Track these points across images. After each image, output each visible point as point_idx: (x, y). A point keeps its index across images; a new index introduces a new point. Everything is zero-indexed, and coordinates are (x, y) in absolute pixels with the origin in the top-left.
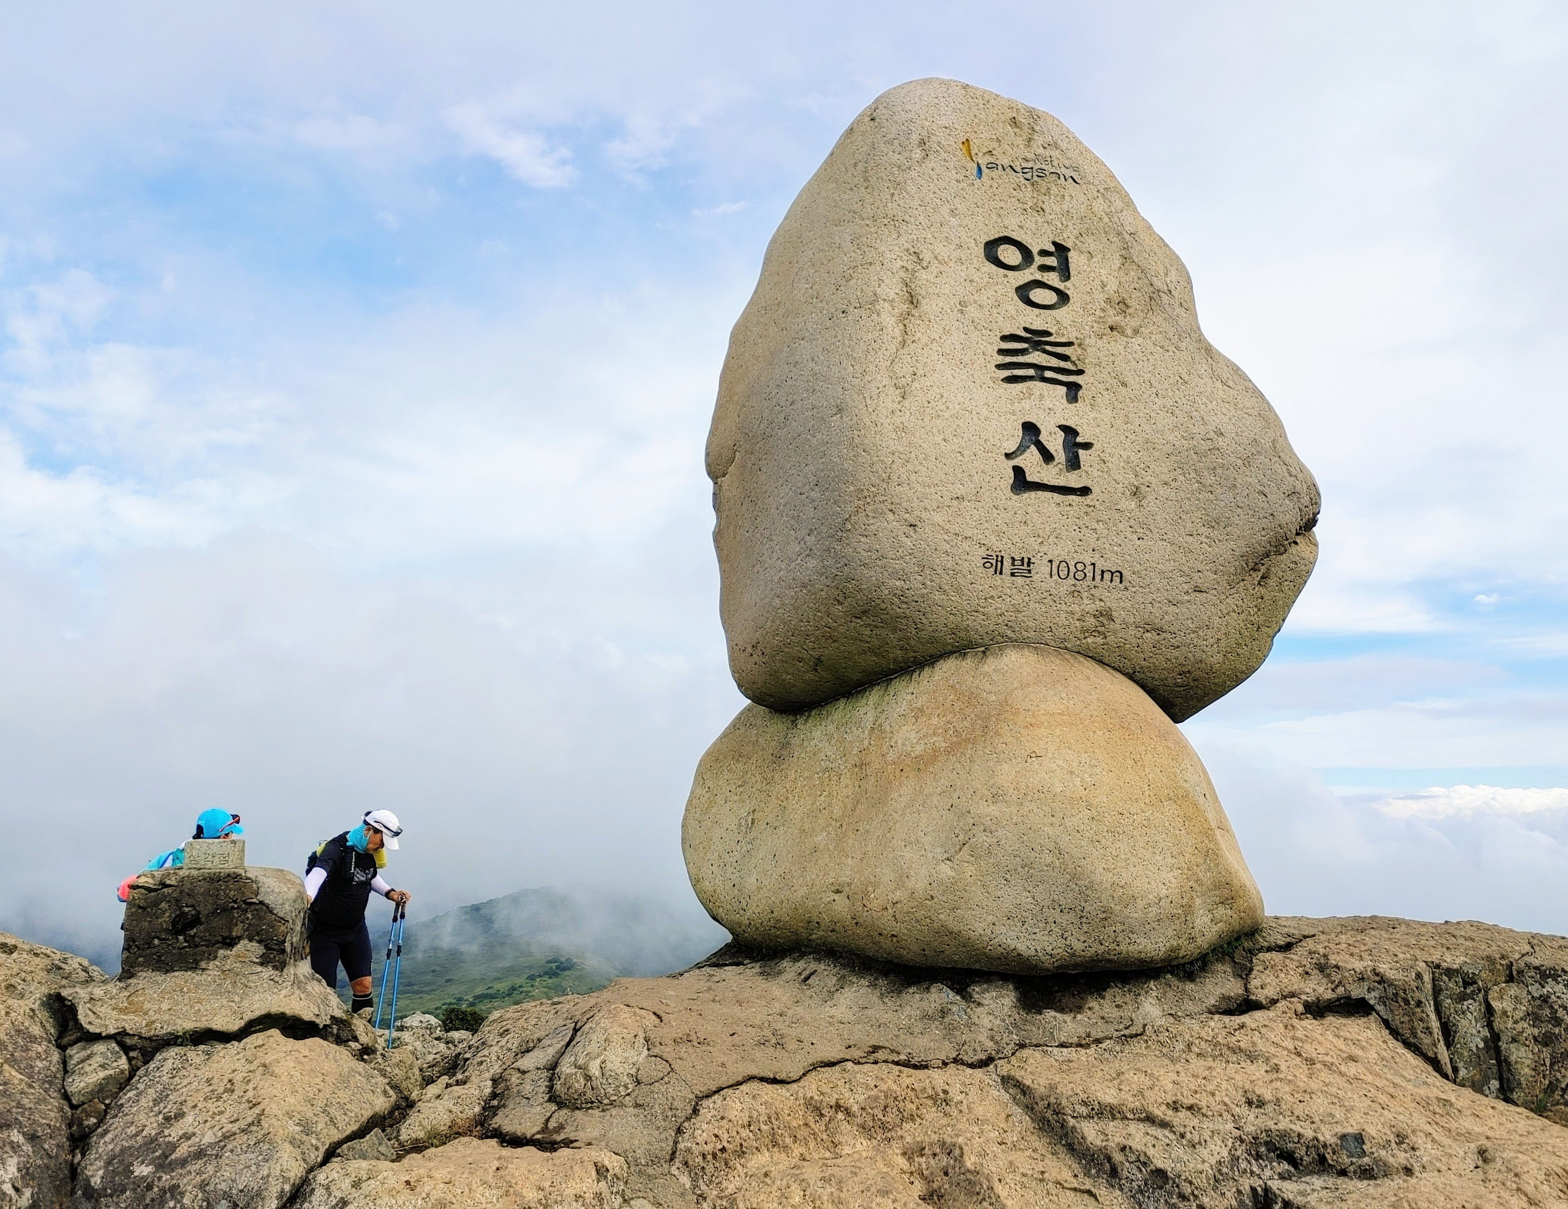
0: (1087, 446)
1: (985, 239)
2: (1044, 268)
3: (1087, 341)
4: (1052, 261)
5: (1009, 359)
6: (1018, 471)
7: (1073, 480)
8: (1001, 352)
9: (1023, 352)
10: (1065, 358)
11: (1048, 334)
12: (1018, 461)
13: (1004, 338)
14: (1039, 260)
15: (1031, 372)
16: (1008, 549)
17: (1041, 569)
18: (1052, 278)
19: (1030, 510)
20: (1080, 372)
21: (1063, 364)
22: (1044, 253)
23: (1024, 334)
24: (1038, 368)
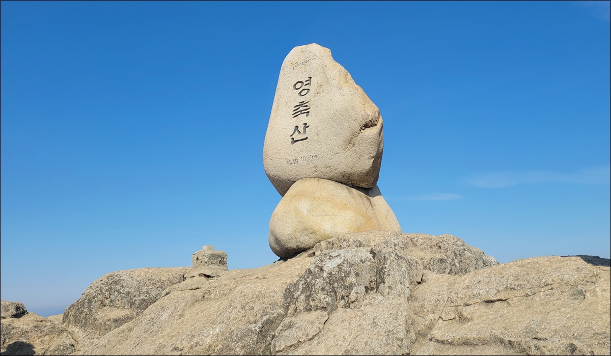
0: (308, 126)
1: (294, 84)
2: (306, 85)
3: (311, 99)
6: (293, 139)
7: (304, 137)
8: (294, 110)
9: (298, 108)
10: (307, 106)
11: (304, 102)
12: (292, 137)
13: (295, 107)
16: (292, 158)
17: (300, 160)
19: (296, 147)
20: (310, 108)
22: (306, 81)
23: (299, 104)
24: (301, 111)
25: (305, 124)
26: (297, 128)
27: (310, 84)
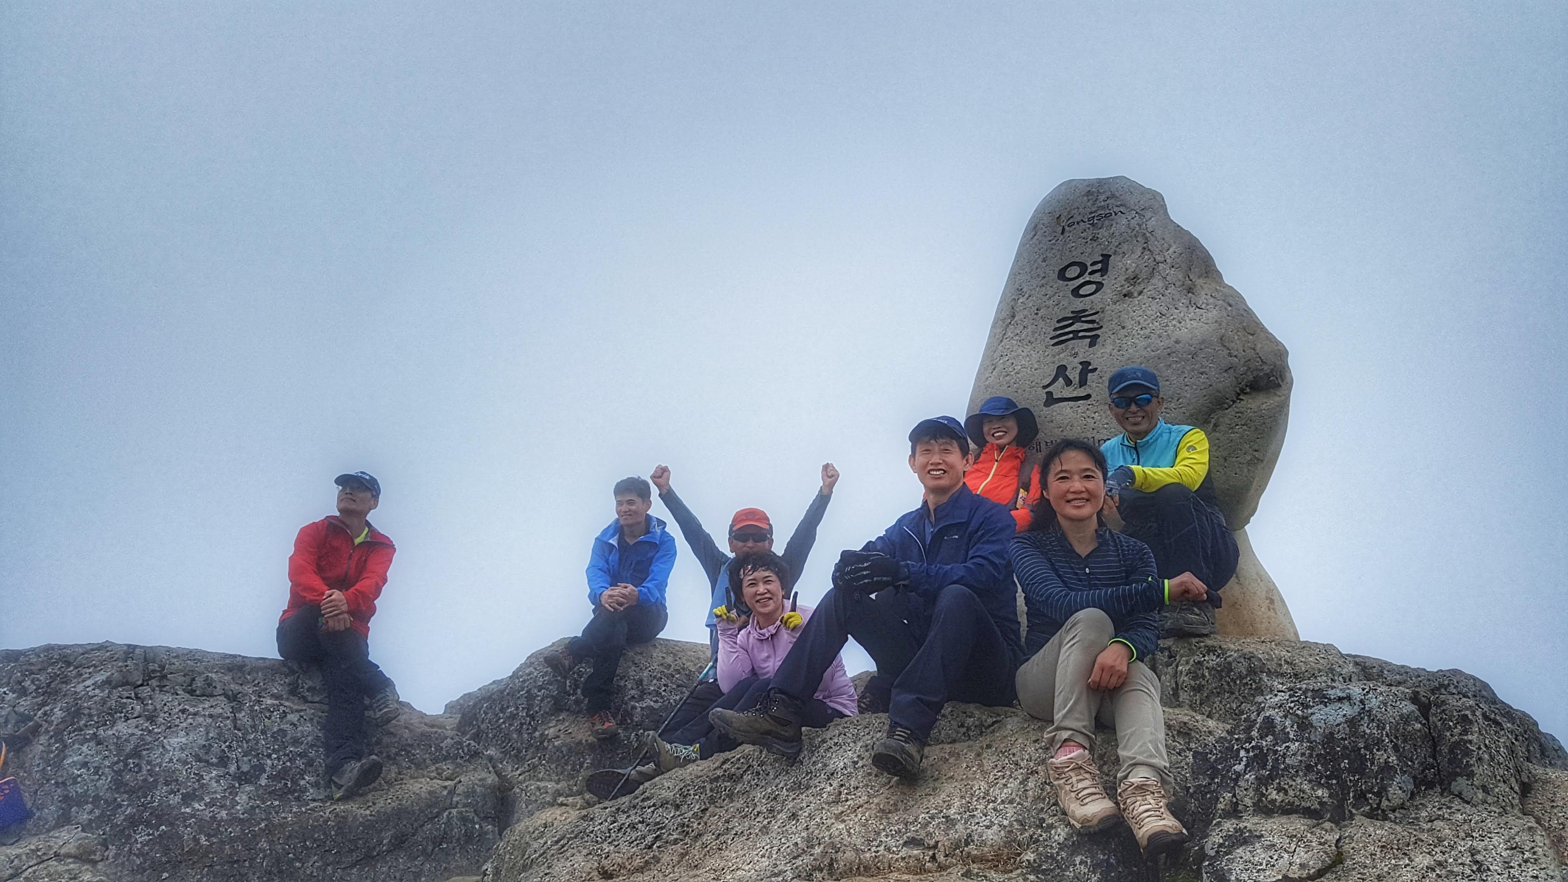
3: (1107, 307)
4: (1099, 267)
5: (1059, 332)
6: (1049, 394)
7: (1082, 392)
8: (1056, 329)
9: (1068, 326)
10: (1093, 322)
12: (1049, 390)
13: (1059, 321)
14: (1090, 269)
18: (1096, 277)
19: (1055, 413)
21: (1091, 326)
24: (1075, 332)
25: (1085, 364)
26: (1061, 370)
27: (1104, 271)
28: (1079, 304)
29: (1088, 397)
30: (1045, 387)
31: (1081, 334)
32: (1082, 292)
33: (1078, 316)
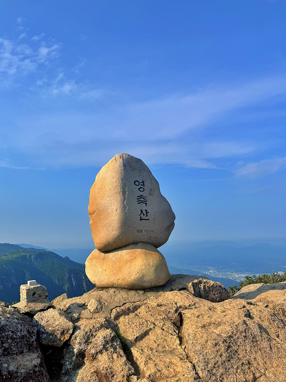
0: (148, 213)
1: (134, 181)
2: (141, 185)
4: (142, 184)
5: (138, 200)
6: (141, 217)
7: (147, 218)
8: (137, 199)
9: (140, 199)
11: (143, 196)
13: (137, 197)
14: (141, 184)
15: (141, 202)
16: (140, 229)
17: (143, 231)
18: (142, 186)
20: (147, 201)
21: (145, 200)
22: (141, 183)
23: (140, 196)
24: (142, 201)
25: (146, 210)
26: (142, 211)
27: (144, 185)
28: (141, 193)
29: (148, 219)
30: (139, 215)
31: (143, 202)
32: (140, 189)
33: (141, 196)
